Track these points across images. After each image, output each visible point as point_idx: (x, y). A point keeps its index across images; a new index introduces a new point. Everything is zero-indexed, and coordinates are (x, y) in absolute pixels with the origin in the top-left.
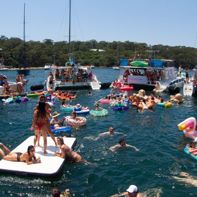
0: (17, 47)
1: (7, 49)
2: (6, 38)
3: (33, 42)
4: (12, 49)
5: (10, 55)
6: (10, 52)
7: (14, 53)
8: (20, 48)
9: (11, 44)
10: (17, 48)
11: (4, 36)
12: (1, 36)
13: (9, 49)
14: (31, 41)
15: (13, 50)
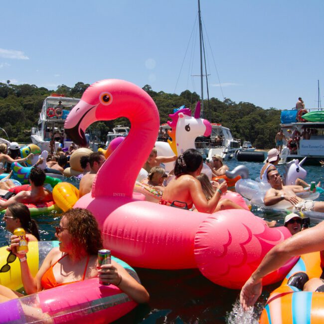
0: (246, 116)
1: (230, 120)
2: (233, 103)
3: (275, 110)
4: (238, 120)
5: (235, 129)
6: (235, 124)
7: (241, 125)
8: (250, 119)
9: (237, 112)
10: (246, 118)
11: (229, 100)
12: (225, 100)
13: (233, 119)
14: (272, 109)
15: (240, 122)
